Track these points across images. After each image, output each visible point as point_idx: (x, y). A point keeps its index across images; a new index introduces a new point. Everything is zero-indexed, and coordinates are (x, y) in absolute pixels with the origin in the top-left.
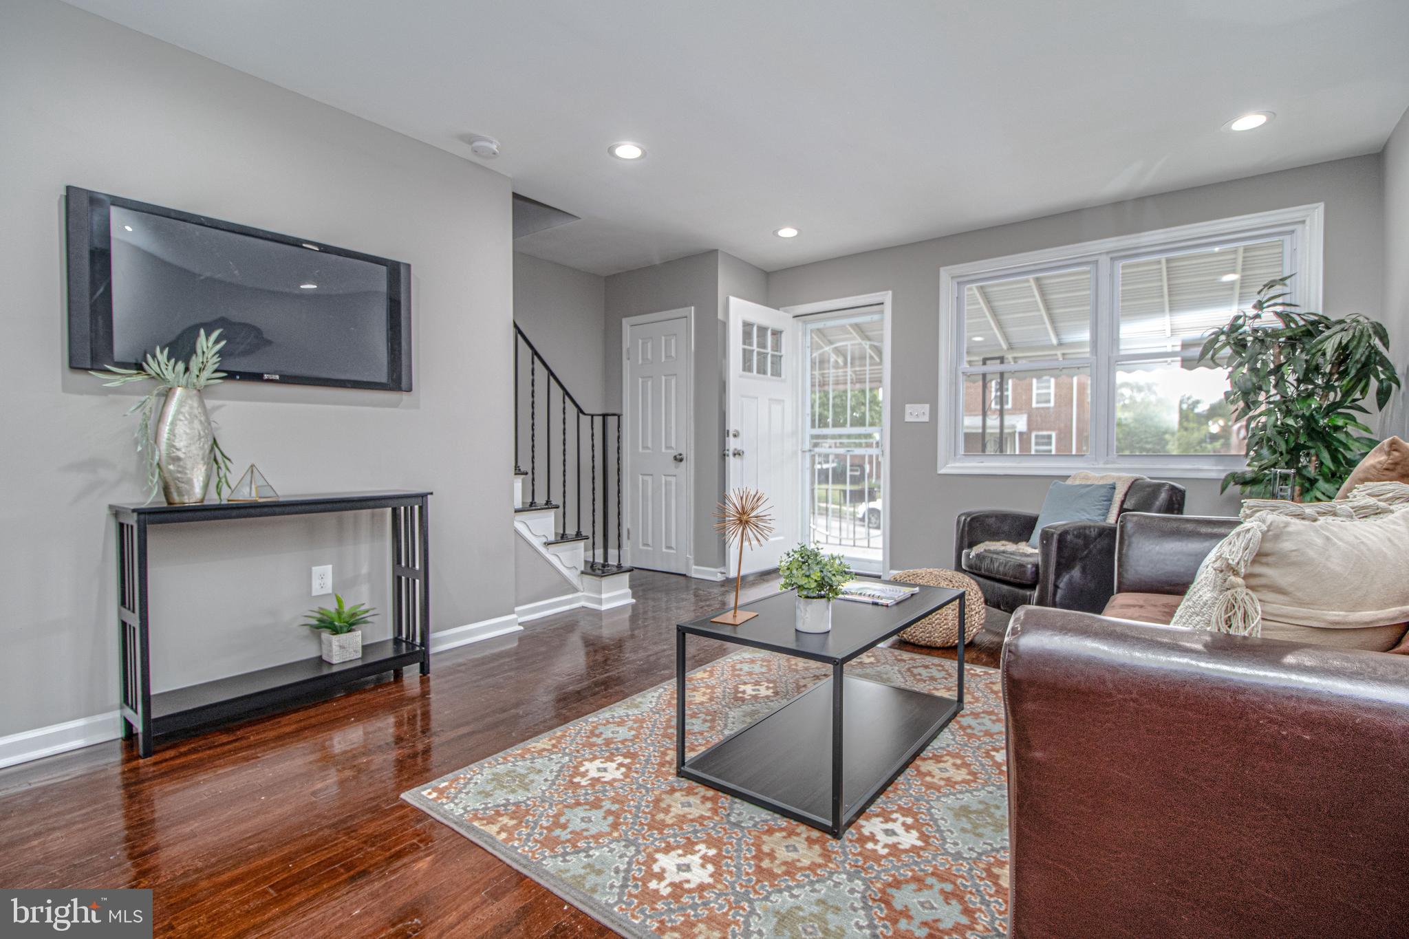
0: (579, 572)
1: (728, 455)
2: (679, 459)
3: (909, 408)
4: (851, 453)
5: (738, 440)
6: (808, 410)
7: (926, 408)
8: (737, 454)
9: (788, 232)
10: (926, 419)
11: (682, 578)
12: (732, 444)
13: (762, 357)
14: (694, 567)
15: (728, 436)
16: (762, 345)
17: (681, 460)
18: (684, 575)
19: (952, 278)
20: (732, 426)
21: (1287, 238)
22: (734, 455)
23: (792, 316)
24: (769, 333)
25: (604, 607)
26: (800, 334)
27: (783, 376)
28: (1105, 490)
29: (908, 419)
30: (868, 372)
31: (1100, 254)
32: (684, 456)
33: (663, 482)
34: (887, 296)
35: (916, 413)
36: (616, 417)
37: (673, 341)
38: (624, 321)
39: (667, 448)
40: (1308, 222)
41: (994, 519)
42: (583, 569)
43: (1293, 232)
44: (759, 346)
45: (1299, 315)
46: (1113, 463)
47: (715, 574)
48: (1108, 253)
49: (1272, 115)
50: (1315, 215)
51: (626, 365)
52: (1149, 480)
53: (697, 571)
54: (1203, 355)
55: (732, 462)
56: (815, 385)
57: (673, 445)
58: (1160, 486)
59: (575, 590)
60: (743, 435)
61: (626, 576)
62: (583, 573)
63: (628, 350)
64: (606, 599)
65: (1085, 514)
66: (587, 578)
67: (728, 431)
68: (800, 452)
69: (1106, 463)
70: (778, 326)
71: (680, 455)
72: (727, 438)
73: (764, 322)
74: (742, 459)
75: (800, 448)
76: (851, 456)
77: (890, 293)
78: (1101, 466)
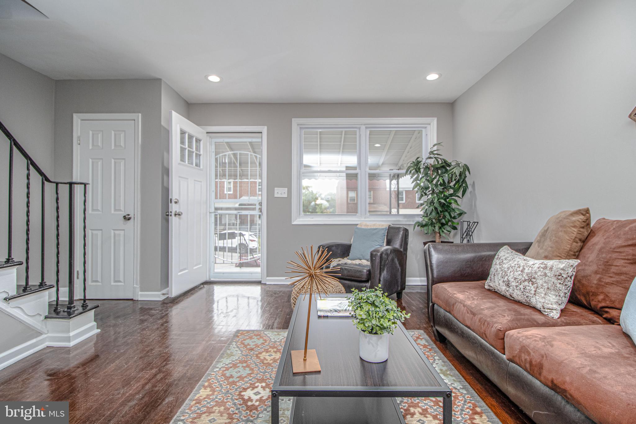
0: (42, 318)
1: (171, 215)
2: (127, 218)
3: (277, 190)
4: (240, 214)
5: (177, 205)
6: (213, 188)
7: (286, 190)
8: (178, 214)
9: (214, 78)
10: (286, 196)
11: (131, 302)
12: (174, 208)
13: (190, 153)
14: (140, 293)
15: (171, 202)
16: (190, 146)
17: (129, 219)
18: (132, 300)
19: (298, 125)
20: (174, 195)
21: (424, 130)
22: (175, 215)
23: (205, 132)
24: (194, 139)
25: (72, 344)
26: (208, 144)
27: (201, 167)
28: (383, 231)
29: (276, 195)
30: (249, 171)
31: (362, 124)
32: (132, 216)
33: (112, 234)
34: (264, 130)
35: (280, 192)
36: (83, 186)
37: (122, 135)
38: (75, 116)
39: (115, 210)
40: (432, 124)
41: (334, 247)
42: (47, 314)
43: (426, 127)
44: (189, 147)
45: (441, 159)
46: (368, 218)
47: (158, 296)
48: (365, 124)
49: (440, 75)
50: (434, 122)
51: (76, 148)
52: (392, 225)
53: (142, 295)
54: (407, 172)
55: (174, 220)
56: (217, 176)
57: (122, 208)
58: (398, 229)
59: (40, 333)
60: (181, 201)
61: (92, 313)
62: (46, 317)
63: (79, 138)
64: (73, 336)
65: (376, 242)
66: (51, 322)
67: (171, 199)
68: (208, 213)
69: (365, 218)
70: (200, 137)
71: (129, 215)
72: (170, 204)
73: (192, 133)
74: (180, 218)
75: (208, 211)
76: (239, 215)
77: (266, 127)
78: (363, 219)
